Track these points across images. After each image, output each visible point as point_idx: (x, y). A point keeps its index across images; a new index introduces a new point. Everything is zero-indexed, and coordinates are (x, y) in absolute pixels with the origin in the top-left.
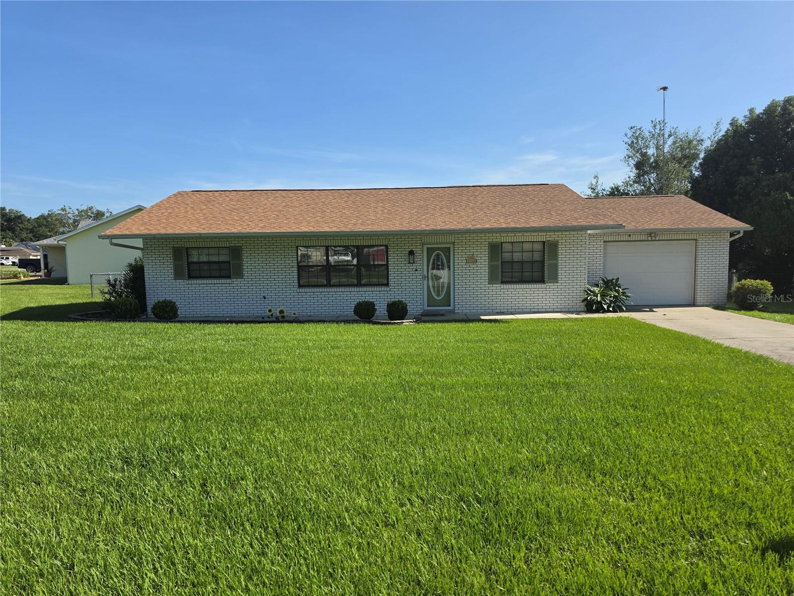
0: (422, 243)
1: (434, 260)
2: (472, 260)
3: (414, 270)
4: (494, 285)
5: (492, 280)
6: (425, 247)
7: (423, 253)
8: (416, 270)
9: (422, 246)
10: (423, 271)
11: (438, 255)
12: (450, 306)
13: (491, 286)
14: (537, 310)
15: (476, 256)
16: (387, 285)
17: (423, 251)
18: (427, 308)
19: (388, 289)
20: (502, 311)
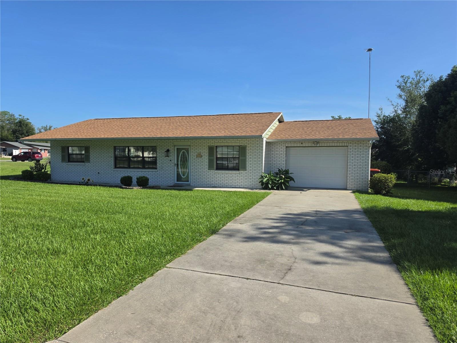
0: (174, 145)
1: (182, 155)
2: (199, 156)
3: (169, 160)
4: (211, 171)
5: (210, 167)
6: (176, 148)
7: (174, 151)
8: (171, 161)
9: (174, 147)
10: (174, 161)
11: (184, 152)
12: (188, 182)
13: (210, 171)
14: (234, 186)
15: (201, 153)
16: (156, 168)
17: (174, 150)
18: (176, 182)
19: (156, 171)
20: (215, 186)
